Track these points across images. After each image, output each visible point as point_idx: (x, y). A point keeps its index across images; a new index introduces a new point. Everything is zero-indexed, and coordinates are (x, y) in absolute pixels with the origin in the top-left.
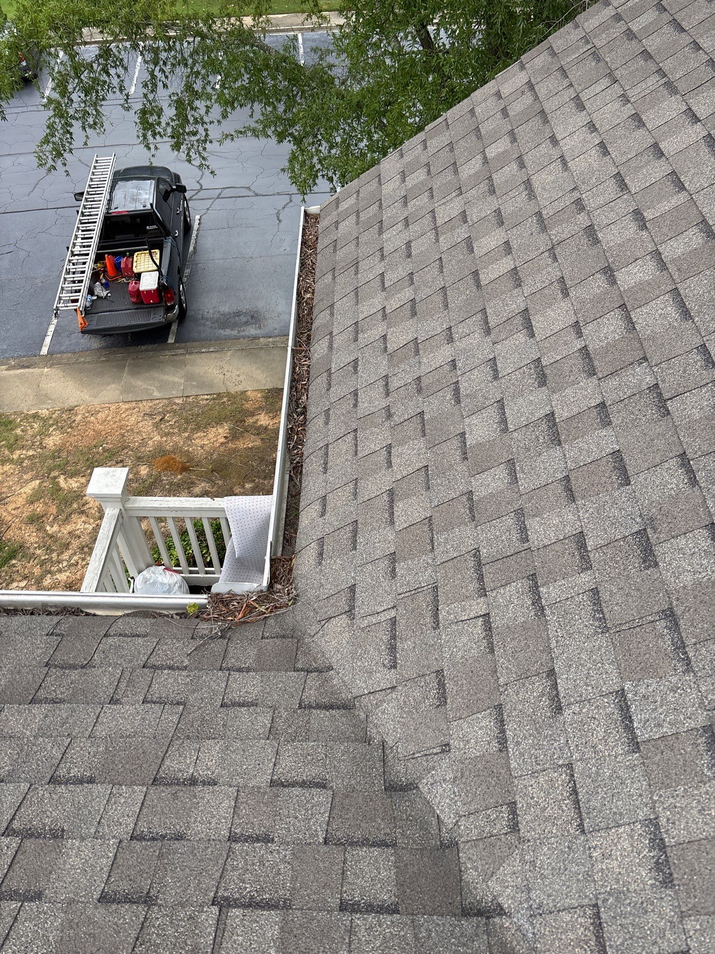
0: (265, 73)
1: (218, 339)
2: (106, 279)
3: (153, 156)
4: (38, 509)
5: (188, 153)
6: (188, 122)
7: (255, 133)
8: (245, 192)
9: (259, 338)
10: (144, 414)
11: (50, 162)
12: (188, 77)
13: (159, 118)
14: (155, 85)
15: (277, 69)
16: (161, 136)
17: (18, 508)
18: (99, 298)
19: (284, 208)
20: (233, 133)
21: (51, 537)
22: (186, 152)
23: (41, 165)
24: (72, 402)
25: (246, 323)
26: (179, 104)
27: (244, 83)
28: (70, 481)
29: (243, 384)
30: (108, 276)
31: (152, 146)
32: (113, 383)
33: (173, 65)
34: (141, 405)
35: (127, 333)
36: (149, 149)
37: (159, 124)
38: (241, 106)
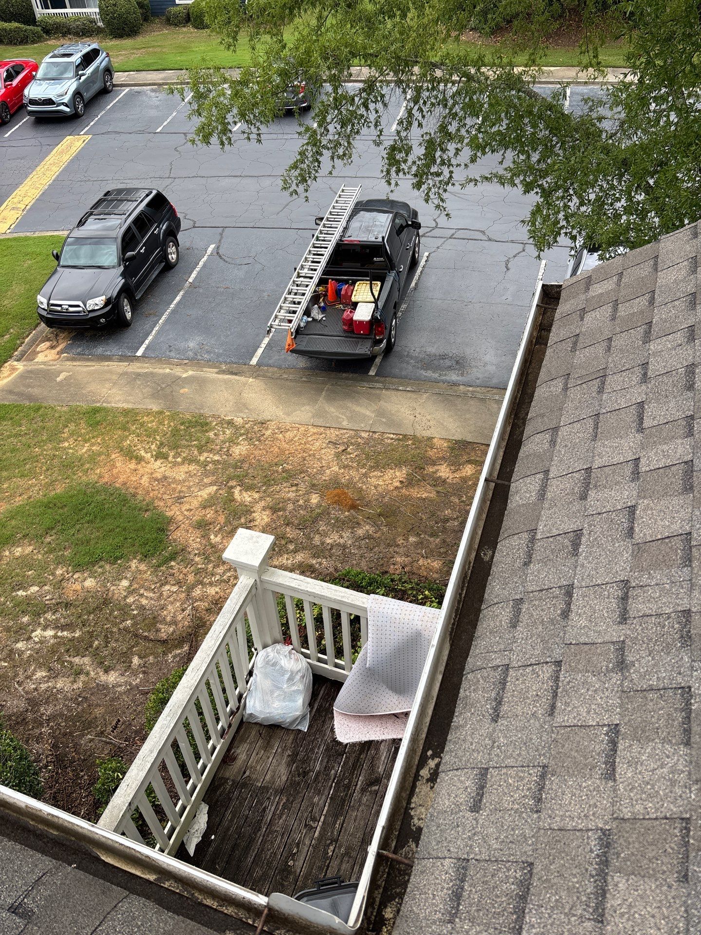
0: (526, 120)
1: (418, 379)
2: (325, 303)
3: (392, 191)
4: (208, 516)
5: (428, 193)
6: (434, 162)
7: (502, 181)
8: (479, 236)
9: (459, 385)
10: (329, 442)
11: (294, 187)
12: (445, 117)
13: (407, 155)
14: (410, 124)
15: (540, 117)
16: (404, 173)
17: (191, 510)
18: (314, 320)
19: (514, 256)
20: (478, 179)
21: (212, 547)
22: (426, 192)
23: (285, 188)
24: (266, 416)
25: (450, 368)
26: (431, 145)
27: (501, 128)
28: (245, 494)
29: (432, 430)
30: (327, 300)
31: (393, 182)
32: (309, 404)
33: (433, 104)
34: (328, 432)
35: (332, 359)
36: (390, 184)
37: (405, 161)
38: (493, 152)
